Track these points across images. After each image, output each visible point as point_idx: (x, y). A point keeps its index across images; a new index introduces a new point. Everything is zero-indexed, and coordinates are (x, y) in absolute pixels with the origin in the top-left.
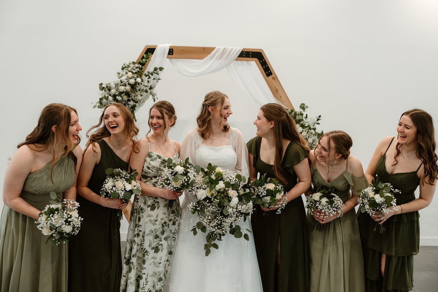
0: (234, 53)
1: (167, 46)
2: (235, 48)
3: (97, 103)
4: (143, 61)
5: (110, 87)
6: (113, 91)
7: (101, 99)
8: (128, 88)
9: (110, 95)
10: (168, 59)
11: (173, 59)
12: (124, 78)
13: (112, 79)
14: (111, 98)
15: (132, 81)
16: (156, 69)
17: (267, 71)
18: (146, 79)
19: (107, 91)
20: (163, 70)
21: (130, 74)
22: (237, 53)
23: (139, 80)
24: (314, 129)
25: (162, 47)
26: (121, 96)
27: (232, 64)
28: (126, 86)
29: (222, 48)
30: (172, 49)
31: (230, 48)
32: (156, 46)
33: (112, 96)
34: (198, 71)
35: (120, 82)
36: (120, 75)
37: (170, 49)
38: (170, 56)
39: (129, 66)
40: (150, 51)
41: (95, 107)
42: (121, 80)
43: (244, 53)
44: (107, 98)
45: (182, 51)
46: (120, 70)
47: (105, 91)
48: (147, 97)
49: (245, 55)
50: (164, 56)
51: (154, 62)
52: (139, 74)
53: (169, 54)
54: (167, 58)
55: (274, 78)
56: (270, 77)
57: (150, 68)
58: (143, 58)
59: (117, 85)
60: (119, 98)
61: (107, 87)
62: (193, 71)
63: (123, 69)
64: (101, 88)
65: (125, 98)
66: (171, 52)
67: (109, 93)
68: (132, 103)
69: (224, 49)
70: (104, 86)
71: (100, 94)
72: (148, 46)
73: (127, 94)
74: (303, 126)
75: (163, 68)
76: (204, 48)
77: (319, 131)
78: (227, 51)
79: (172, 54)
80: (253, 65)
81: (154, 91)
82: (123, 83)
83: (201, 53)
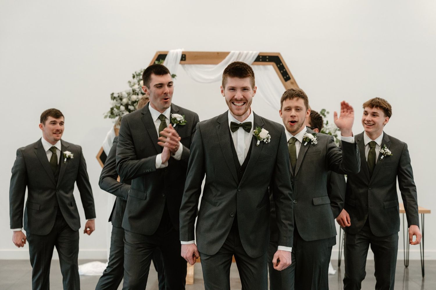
0: (250, 57)
1: (179, 52)
2: (251, 52)
3: (108, 113)
5: (122, 96)
6: (125, 101)
7: (112, 109)
9: (122, 104)
10: (180, 66)
11: (186, 65)
12: (136, 87)
13: (123, 89)
14: (122, 108)
17: (285, 75)
19: (119, 101)
20: (176, 77)
22: (253, 58)
25: (174, 53)
26: (133, 106)
28: (138, 94)
29: (237, 52)
30: (185, 55)
31: (245, 52)
32: (168, 52)
33: (124, 106)
34: (212, 77)
35: (131, 91)
36: (132, 84)
37: (182, 55)
38: (183, 62)
39: (140, 74)
40: (162, 57)
41: (106, 117)
42: (133, 90)
43: (261, 57)
44: (118, 108)
45: (195, 56)
46: (131, 79)
47: (117, 101)
49: (262, 59)
50: (176, 63)
53: (182, 60)
54: (180, 63)
55: (292, 83)
56: (289, 82)
59: (129, 94)
60: (131, 108)
61: (119, 96)
62: (207, 77)
63: (134, 77)
64: (113, 98)
66: (184, 58)
67: (120, 103)
69: (240, 53)
70: (116, 95)
71: (111, 104)
72: (159, 52)
75: (175, 75)
76: (218, 53)
78: (242, 55)
79: (185, 60)
80: (271, 69)
82: (134, 92)
83: (215, 58)
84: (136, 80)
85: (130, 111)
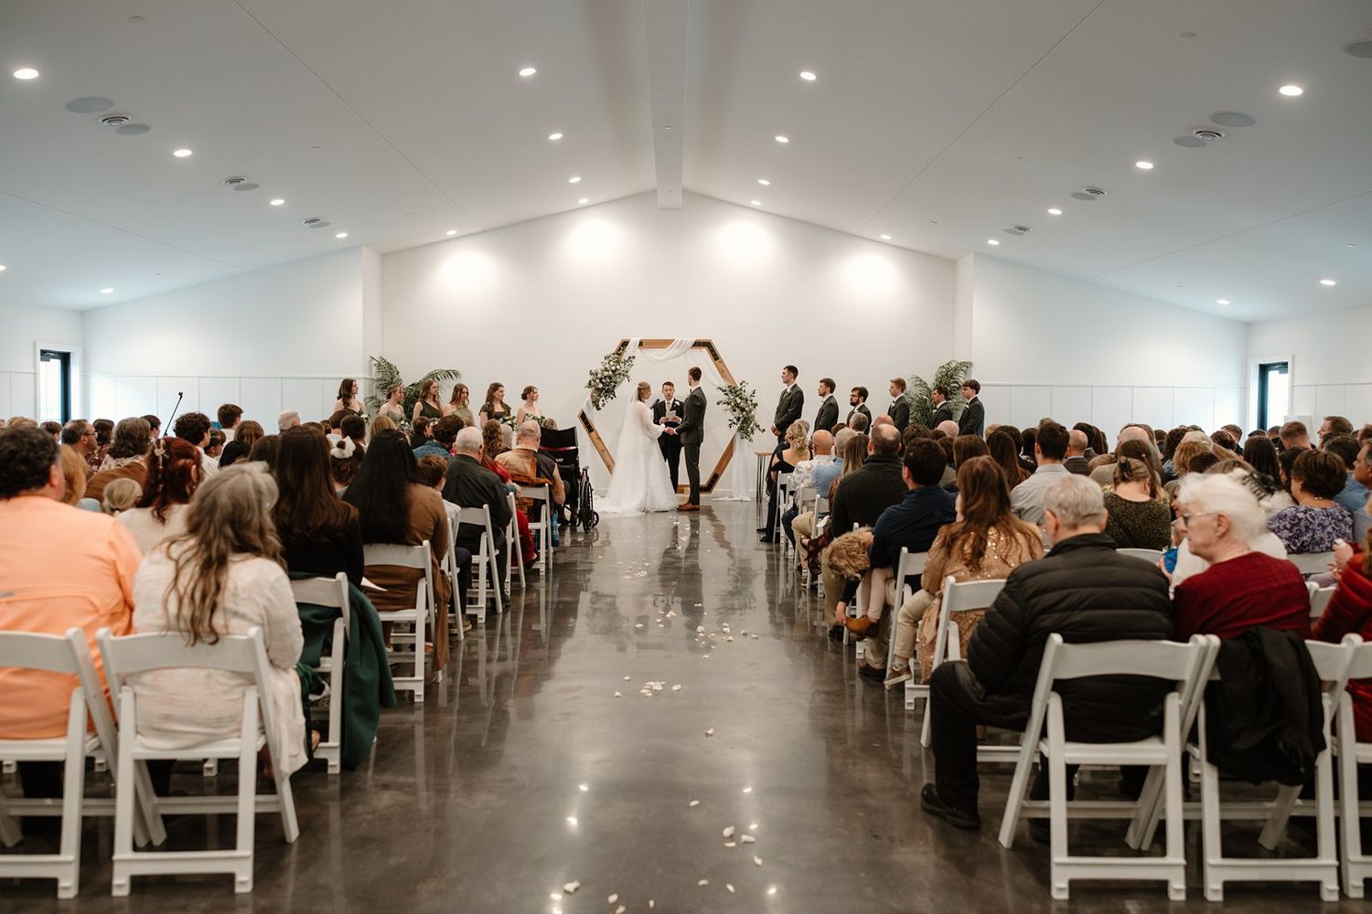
0: (689, 343)
1: (638, 340)
2: (690, 340)
3: (587, 384)
4: (619, 352)
5: (597, 373)
6: (599, 376)
7: (589, 382)
8: (610, 373)
9: (597, 378)
10: (639, 349)
11: (643, 349)
12: (607, 366)
13: (598, 367)
14: (598, 381)
15: (613, 368)
16: (630, 358)
17: (715, 357)
18: (622, 365)
19: (595, 376)
20: (635, 358)
21: (612, 363)
22: (691, 343)
23: (618, 367)
24: (751, 401)
25: (634, 340)
26: (605, 379)
27: (688, 352)
28: (608, 371)
29: (680, 340)
30: (642, 342)
31: (686, 340)
32: (630, 340)
34: (663, 358)
35: (604, 369)
36: (603, 363)
37: (640, 342)
38: (640, 347)
39: (609, 357)
40: (625, 344)
41: (586, 387)
42: (605, 367)
44: (595, 381)
45: (650, 343)
46: (602, 359)
48: (623, 379)
49: (698, 344)
50: (635, 347)
51: (629, 352)
52: (618, 362)
53: (639, 345)
55: (720, 362)
56: (718, 361)
57: (625, 357)
58: (620, 349)
59: (602, 371)
60: (604, 381)
61: (595, 373)
62: (658, 358)
63: (605, 358)
64: (591, 375)
65: (608, 380)
66: (641, 344)
68: (613, 384)
69: (682, 340)
70: (593, 372)
71: (590, 378)
72: (623, 340)
73: (610, 378)
74: (741, 398)
76: (666, 340)
77: (754, 402)
79: (642, 346)
80: (705, 351)
81: (629, 374)
82: (606, 370)
83: (664, 343)
84: (607, 361)
85: (602, 383)
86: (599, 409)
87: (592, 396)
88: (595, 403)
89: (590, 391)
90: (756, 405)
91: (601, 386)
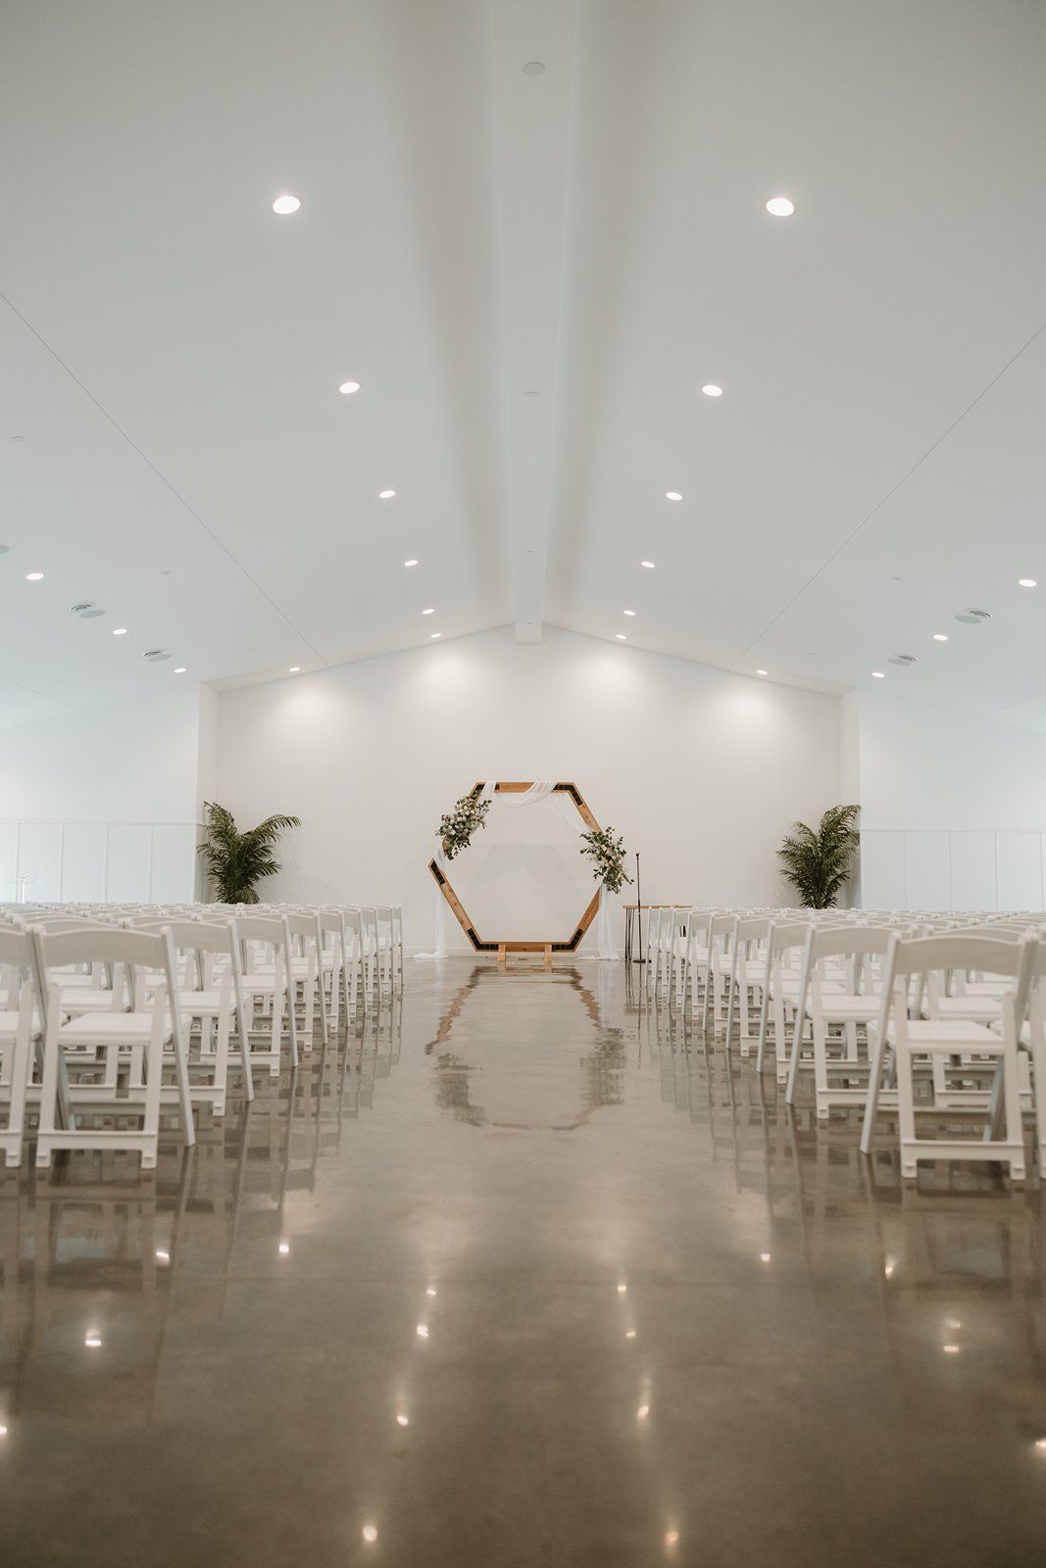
0: (550, 786)
1: (494, 782)
2: (551, 783)
3: (439, 831)
4: (474, 796)
5: (450, 818)
6: (452, 822)
7: (442, 828)
8: (464, 818)
9: (450, 824)
11: (499, 793)
12: (461, 811)
13: (451, 812)
14: (450, 827)
15: (467, 813)
16: (485, 802)
17: (578, 800)
18: (477, 810)
19: (448, 821)
20: (491, 802)
21: (466, 807)
22: (553, 786)
23: (472, 812)
24: (618, 849)
25: (490, 783)
26: (458, 825)
27: (548, 795)
28: (462, 816)
29: (540, 783)
30: (499, 785)
31: (547, 783)
32: (486, 783)
34: (520, 802)
35: (457, 814)
36: (457, 807)
37: (497, 785)
39: (462, 801)
40: (480, 787)
42: (458, 812)
44: (447, 827)
45: (507, 786)
46: (455, 803)
47: (446, 821)
48: (479, 825)
49: (559, 787)
50: (491, 791)
51: (484, 795)
52: (472, 807)
53: (495, 789)
54: (495, 792)
55: (584, 806)
56: (581, 805)
57: (480, 801)
58: (475, 793)
59: (455, 816)
60: (457, 827)
61: (447, 818)
62: (516, 802)
63: (458, 803)
64: (443, 819)
65: (462, 826)
66: (497, 787)
68: (466, 830)
69: (542, 783)
70: (445, 817)
71: (443, 823)
72: (479, 783)
73: (464, 823)
74: (607, 846)
76: (525, 783)
77: (621, 850)
79: (498, 789)
80: (567, 795)
81: (485, 819)
82: (460, 815)
83: (524, 787)
84: (460, 806)
85: (456, 829)
86: (451, 858)
87: (444, 844)
88: (448, 852)
89: (441, 838)
90: (624, 853)
91: (453, 832)
